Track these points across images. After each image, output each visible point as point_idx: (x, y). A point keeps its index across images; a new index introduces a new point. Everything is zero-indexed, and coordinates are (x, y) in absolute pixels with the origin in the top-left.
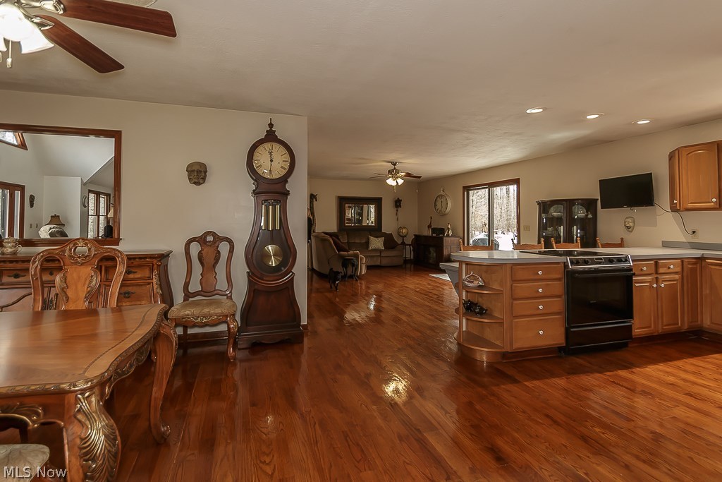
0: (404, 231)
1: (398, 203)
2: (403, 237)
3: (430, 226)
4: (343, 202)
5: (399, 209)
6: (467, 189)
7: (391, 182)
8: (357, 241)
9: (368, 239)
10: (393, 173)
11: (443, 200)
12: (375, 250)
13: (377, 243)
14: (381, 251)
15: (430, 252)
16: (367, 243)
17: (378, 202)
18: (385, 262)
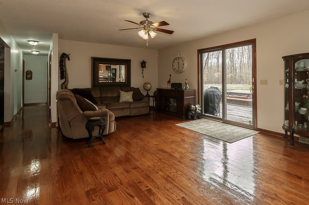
0: (149, 86)
1: (143, 64)
2: (148, 90)
3: (169, 82)
4: (96, 62)
5: (144, 69)
6: (201, 52)
7: (143, 34)
8: (109, 95)
9: (119, 93)
10: (146, 24)
11: (180, 61)
12: (126, 103)
13: (126, 97)
14: (130, 103)
15: (170, 103)
16: (119, 97)
17: (127, 63)
18: (134, 113)
